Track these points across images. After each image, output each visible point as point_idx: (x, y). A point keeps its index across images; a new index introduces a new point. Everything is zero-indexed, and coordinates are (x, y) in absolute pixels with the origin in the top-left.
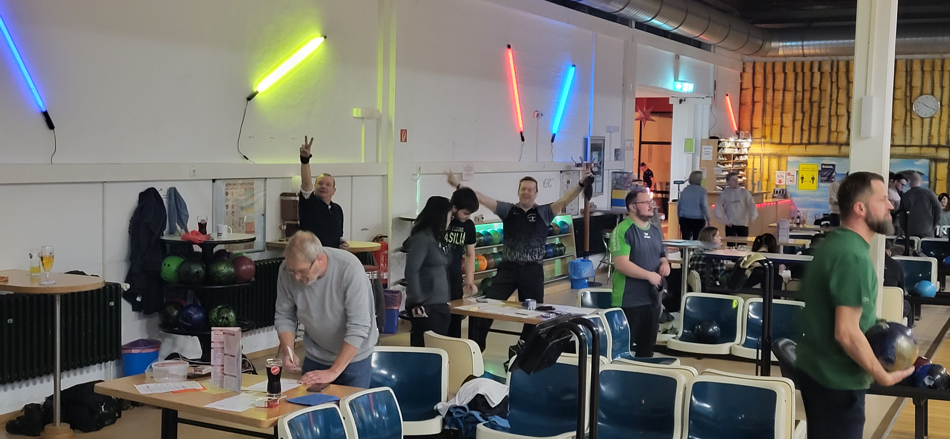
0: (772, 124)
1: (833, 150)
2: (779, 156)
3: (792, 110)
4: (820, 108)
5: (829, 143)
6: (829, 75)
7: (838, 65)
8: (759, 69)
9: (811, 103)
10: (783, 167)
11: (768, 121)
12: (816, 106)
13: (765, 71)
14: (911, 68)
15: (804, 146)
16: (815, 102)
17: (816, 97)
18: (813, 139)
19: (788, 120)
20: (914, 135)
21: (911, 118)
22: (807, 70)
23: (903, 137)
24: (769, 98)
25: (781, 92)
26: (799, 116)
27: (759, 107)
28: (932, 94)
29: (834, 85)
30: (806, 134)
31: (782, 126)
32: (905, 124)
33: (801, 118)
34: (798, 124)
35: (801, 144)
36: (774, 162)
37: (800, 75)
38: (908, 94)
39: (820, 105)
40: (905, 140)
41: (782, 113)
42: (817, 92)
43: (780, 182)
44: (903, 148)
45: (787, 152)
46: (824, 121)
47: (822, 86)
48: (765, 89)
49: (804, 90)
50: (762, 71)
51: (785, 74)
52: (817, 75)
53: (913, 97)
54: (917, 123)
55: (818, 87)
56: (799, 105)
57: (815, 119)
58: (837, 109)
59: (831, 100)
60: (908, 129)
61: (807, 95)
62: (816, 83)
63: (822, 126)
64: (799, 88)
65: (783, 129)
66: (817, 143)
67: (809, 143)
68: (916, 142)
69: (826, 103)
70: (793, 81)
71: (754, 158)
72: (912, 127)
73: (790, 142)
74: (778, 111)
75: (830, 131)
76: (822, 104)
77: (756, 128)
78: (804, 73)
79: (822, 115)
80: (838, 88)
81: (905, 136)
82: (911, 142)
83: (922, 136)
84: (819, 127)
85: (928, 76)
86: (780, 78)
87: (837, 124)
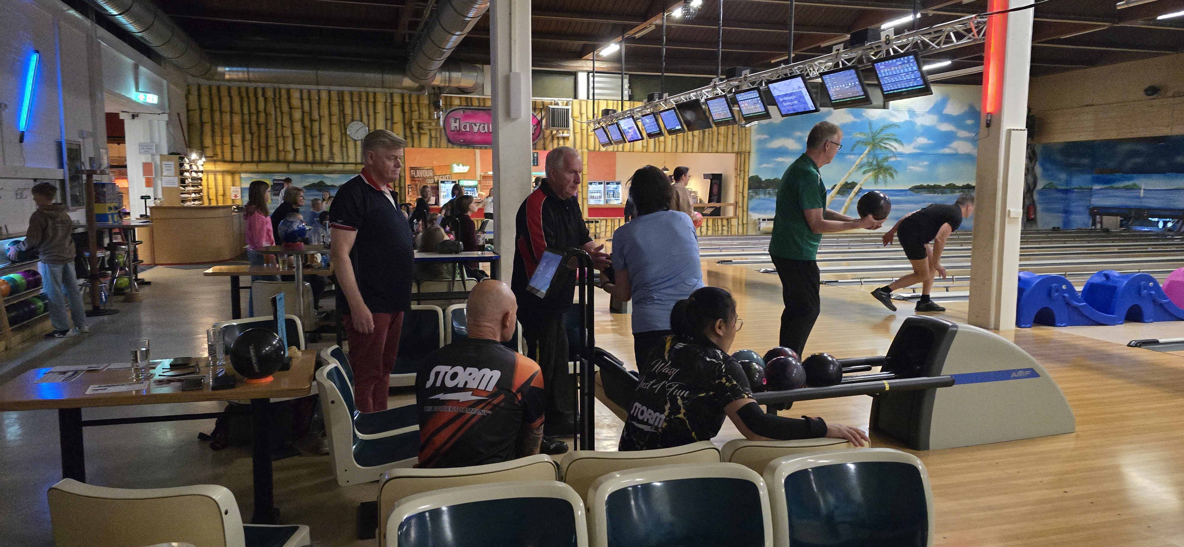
0: (222, 144)
1: (282, 167)
2: (232, 173)
3: (241, 131)
4: (267, 130)
5: (278, 161)
6: (272, 100)
7: (280, 93)
8: (205, 92)
9: (259, 125)
10: (238, 183)
11: (218, 141)
12: (263, 127)
13: (210, 94)
14: (343, 97)
15: (255, 164)
16: (262, 124)
17: (262, 120)
18: (263, 158)
19: (238, 140)
20: (350, 155)
21: (346, 140)
22: (251, 95)
23: (340, 156)
24: (217, 119)
25: (229, 114)
26: (248, 137)
27: (207, 128)
28: (361, 121)
29: (278, 110)
30: (256, 153)
31: (232, 146)
32: (342, 146)
33: (250, 138)
34: (248, 144)
35: (252, 162)
36: (228, 178)
37: (245, 99)
38: (342, 120)
39: (266, 127)
40: (343, 158)
41: (231, 134)
42: (262, 115)
43: (236, 196)
44: (342, 165)
45: (240, 170)
46: (272, 142)
47: (267, 111)
48: (212, 111)
49: (250, 113)
50: (208, 94)
51: (231, 97)
52: (261, 100)
53: (347, 123)
54: (351, 145)
55: (263, 111)
56: (247, 127)
57: (263, 141)
58: (282, 131)
59: (276, 123)
60: (345, 149)
61: (254, 118)
62: (261, 107)
63: (270, 146)
64: (246, 111)
65: (234, 148)
66: (267, 161)
67: (260, 162)
68: (352, 160)
69: (272, 126)
70: (239, 104)
71: (208, 175)
72: (347, 148)
73: (242, 160)
74: (227, 132)
75: (278, 151)
76: (269, 126)
77: (206, 147)
78: (248, 98)
79: (269, 136)
80: (282, 113)
81: (343, 155)
82: (348, 160)
83: (356, 155)
84: (267, 147)
85: (356, 106)
86: (226, 102)
87: (284, 144)
